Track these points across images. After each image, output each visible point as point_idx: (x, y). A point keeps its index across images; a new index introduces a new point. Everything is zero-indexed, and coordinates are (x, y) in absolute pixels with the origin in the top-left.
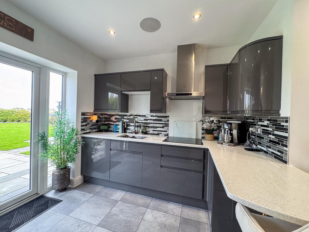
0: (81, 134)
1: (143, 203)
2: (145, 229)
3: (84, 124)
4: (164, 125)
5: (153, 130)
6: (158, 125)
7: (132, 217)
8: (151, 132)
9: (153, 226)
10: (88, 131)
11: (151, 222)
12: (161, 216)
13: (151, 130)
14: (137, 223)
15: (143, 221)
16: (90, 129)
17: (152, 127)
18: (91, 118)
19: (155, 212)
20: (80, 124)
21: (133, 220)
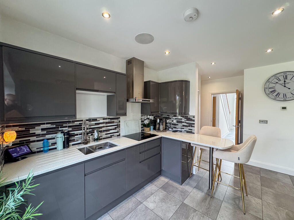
1: (134, 205)
2: (161, 211)
4: (116, 126)
5: (106, 134)
6: (110, 128)
7: (146, 218)
8: (105, 136)
9: (161, 206)
11: (157, 206)
12: (155, 197)
13: (104, 135)
14: (154, 215)
15: (154, 211)
17: (104, 131)
19: (148, 199)
21: (149, 217)
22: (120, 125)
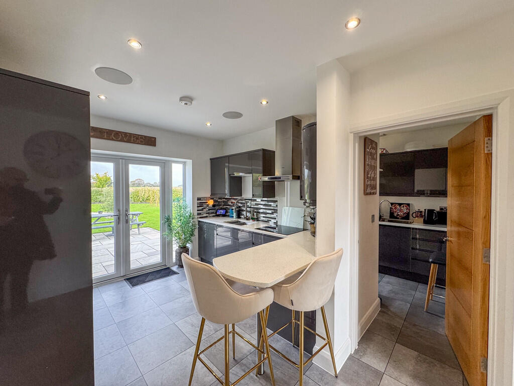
0: (198, 218)
3: (201, 208)
6: (268, 211)
10: (205, 215)
13: (262, 217)
16: (207, 213)
17: (262, 213)
18: (207, 202)
20: (196, 209)
22: (277, 210)
